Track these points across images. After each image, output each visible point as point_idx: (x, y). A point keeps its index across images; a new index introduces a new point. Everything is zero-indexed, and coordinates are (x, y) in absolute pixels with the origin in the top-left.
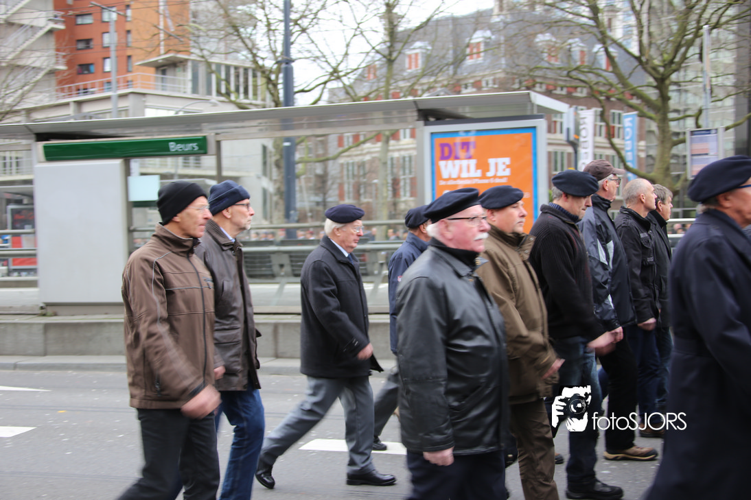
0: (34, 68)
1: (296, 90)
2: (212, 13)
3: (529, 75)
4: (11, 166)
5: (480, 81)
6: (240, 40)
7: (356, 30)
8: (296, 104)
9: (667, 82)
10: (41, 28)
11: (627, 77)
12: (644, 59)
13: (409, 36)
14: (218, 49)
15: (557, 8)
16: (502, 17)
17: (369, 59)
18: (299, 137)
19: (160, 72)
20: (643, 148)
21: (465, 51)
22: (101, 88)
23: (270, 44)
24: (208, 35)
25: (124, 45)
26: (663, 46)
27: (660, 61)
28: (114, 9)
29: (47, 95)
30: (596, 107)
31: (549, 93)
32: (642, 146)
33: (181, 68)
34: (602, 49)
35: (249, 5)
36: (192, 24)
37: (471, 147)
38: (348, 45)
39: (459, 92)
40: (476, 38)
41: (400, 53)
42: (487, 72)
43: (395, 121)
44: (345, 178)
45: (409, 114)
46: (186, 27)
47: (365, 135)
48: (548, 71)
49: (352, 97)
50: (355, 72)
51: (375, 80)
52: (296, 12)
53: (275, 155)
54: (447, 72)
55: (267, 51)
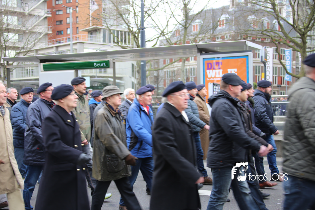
0: (39, 33)
1: (146, 40)
2: (111, 9)
3: (245, 33)
4: (30, 73)
5: (224, 36)
6: (123, 20)
7: (171, 15)
8: (146, 47)
9: (306, 36)
10: (42, 16)
11: (288, 33)
12: (295, 26)
13: (194, 17)
14: (113, 23)
15: (257, 4)
16: (233, 9)
17: (177, 27)
18: (147, 60)
19: (90, 34)
20: (295, 64)
21: (218, 23)
22: (66, 41)
23: (135, 21)
24: (110, 18)
25: (75, 23)
26: (304, 20)
27: (302, 27)
28: (71, 8)
29: (44, 44)
30: (274, 46)
31: (253, 41)
32: (294, 63)
33: (99, 32)
34: (277, 22)
35: (127, 5)
36: (103, 14)
37: (220, 64)
38: (168, 22)
39: (215, 41)
40: (222, 18)
41: (190, 24)
42: (227, 32)
43: (188, 53)
44: (166, 77)
45: (193, 50)
46: (101, 15)
47: (175, 60)
48: (253, 32)
49: (169, 43)
50: (171, 33)
51: (179, 36)
52: (146, 8)
53: (137, 68)
54: (210, 32)
55: (134, 24)
